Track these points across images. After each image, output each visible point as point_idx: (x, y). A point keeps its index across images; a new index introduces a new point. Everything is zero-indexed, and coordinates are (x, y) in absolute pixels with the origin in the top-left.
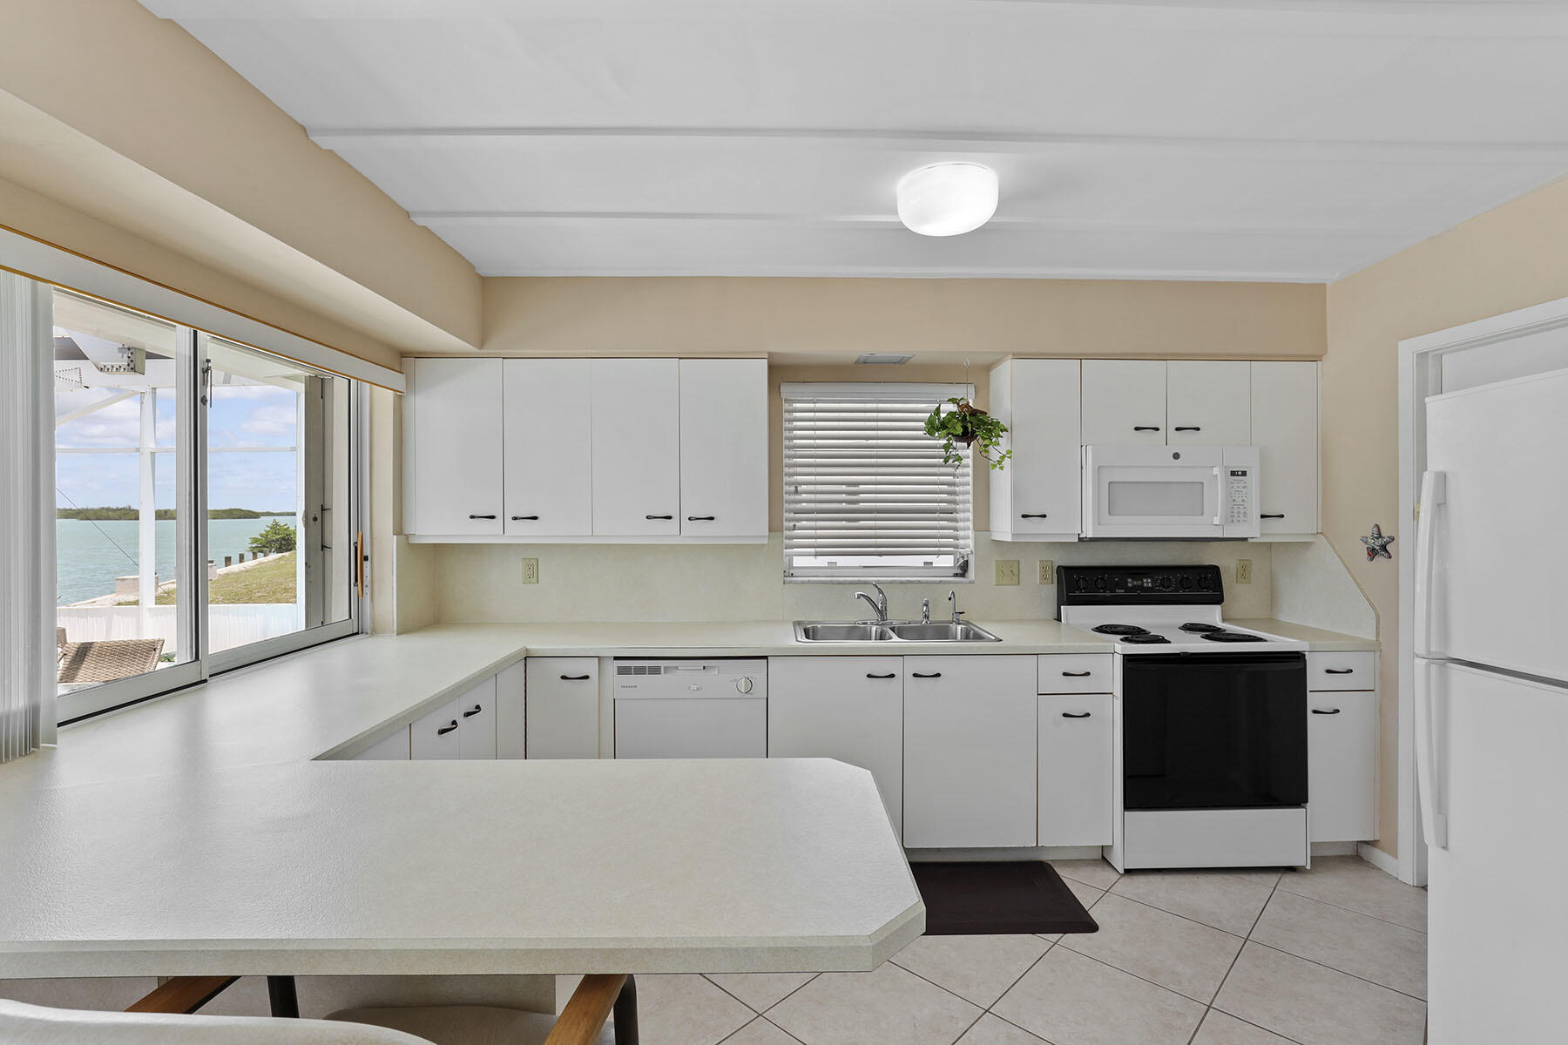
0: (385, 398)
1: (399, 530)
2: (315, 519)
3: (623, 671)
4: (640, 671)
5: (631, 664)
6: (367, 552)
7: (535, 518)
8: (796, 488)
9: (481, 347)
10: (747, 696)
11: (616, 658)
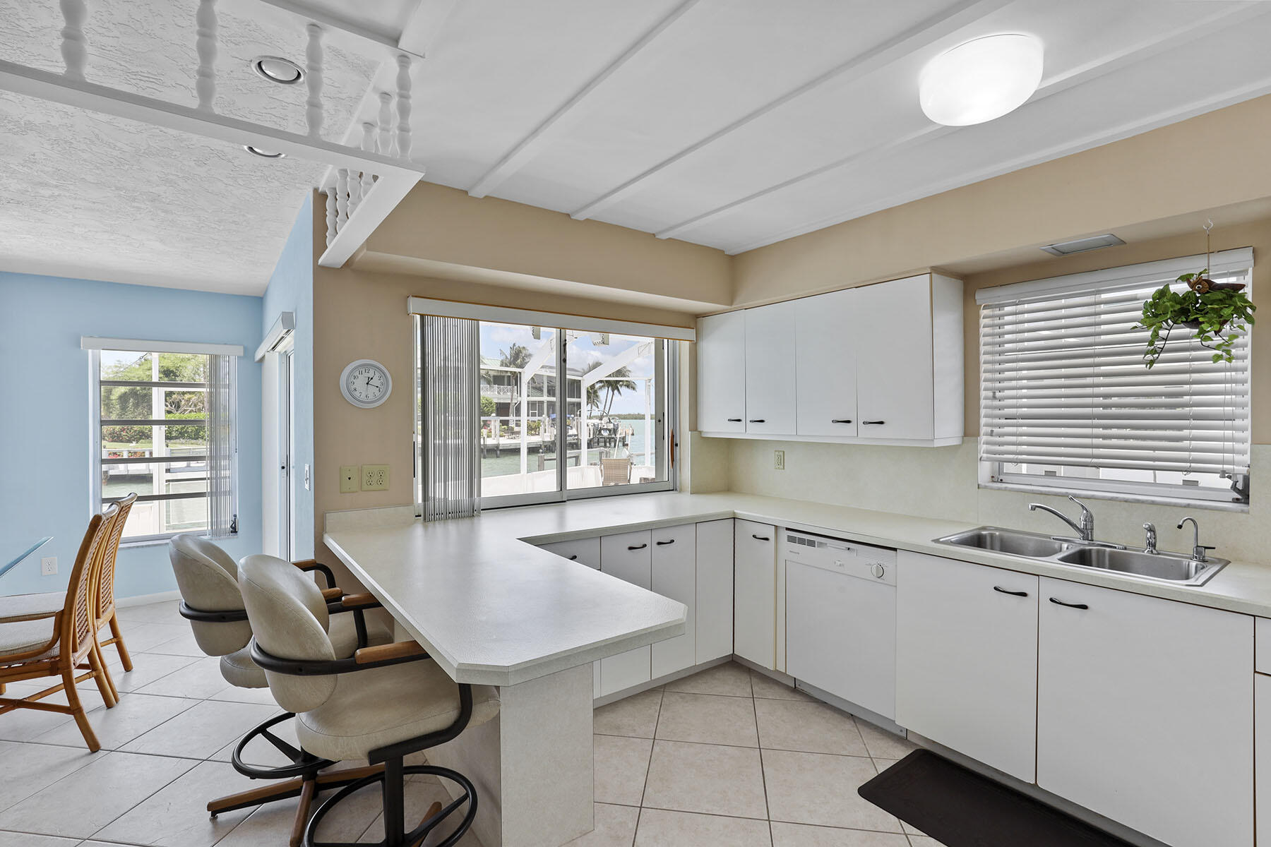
0: (685, 347)
1: (694, 427)
2: (660, 421)
3: (791, 539)
4: (802, 541)
5: (801, 537)
6: (678, 442)
7: (762, 421)
8: (994, 393)
9: (731, 304)
10: (879, 580)
11: (787, 529)
